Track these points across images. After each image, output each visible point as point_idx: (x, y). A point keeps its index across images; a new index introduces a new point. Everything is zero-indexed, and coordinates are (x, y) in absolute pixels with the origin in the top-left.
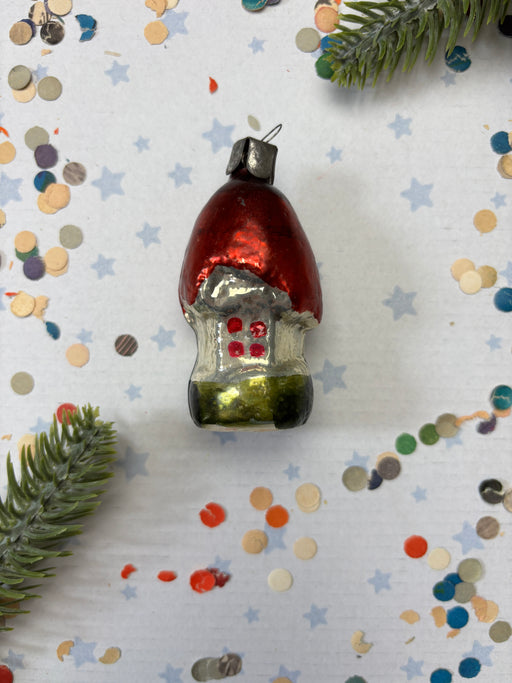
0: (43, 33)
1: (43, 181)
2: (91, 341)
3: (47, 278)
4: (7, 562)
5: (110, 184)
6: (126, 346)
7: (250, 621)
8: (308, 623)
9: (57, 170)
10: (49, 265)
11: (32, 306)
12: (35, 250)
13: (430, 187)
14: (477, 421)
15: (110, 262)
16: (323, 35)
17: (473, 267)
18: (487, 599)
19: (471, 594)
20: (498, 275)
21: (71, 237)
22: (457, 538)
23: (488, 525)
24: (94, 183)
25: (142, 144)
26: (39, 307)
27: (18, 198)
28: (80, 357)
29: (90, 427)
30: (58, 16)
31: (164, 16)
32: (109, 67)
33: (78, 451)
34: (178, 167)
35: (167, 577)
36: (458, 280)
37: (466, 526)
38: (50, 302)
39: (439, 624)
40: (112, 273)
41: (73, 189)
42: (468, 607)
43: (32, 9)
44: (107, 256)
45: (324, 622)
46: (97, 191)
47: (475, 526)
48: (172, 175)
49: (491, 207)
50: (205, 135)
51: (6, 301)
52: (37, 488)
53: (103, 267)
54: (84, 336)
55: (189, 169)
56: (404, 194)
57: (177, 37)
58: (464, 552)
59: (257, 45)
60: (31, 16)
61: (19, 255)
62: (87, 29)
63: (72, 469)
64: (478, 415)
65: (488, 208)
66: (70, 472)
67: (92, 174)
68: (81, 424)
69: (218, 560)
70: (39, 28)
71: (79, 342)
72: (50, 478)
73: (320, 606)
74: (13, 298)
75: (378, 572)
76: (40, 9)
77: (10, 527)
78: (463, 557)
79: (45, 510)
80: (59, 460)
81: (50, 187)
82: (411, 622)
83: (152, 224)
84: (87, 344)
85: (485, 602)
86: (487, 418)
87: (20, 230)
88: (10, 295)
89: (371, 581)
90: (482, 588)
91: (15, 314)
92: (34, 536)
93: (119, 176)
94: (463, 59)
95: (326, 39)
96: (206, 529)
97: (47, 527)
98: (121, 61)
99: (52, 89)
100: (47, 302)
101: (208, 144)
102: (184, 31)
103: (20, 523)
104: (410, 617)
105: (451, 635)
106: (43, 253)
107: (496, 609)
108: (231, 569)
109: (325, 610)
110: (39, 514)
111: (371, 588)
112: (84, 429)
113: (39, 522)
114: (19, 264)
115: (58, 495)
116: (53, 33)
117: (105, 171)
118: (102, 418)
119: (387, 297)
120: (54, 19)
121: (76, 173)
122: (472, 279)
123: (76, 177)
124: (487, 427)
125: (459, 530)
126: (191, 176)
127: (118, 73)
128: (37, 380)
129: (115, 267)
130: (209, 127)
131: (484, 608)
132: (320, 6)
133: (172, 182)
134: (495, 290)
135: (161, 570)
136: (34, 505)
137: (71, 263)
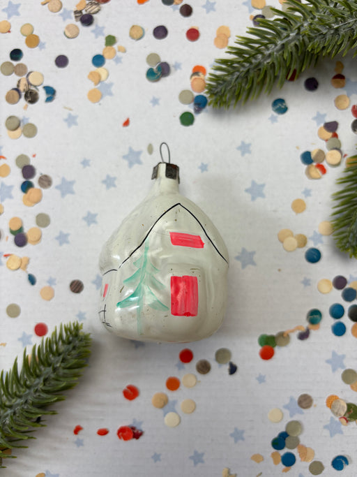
0: (26, 97)
1: (26, 187)
2: (55, 284)
3: (29, 246)
4: (17, 415)
5: (66, 188)
6: (77, 287)
7: (155, 461)
8: (192, 462)
9: (34, 180)
10: (30, 238)
11: (20, 263)
12: (21, 229)
13: (263, 186)
14: (297, 332)
15: (67, 235)
16: (196, 94)
17: (292, 235)
18: (307, 446)
19: (296, 443)
20: (308, 240)
21: (43, 220)
22: (286, 407)
23: (305, 400)
24: (57, 187)
25: (85, 163)
26: (23, 264)
27: (11, 197)
28: (48, 294)
29: (76, 335)
30: (35, 86)
31: (99, 85)
32: (66, 117)
33: (68, 350)
34: (108, 177)
35: (103, 432)
36: (282, 242)
37: (292, 399)
38: (31, 261)
39: (276, 463)
40: (68, 242)
41: (44, 191)
42: (295, 452)
43: (19, 82)
44: (65, 232)
45: (202, 462)
46: (58, 192)
47: (297, 399)
48: (104, 182)
49: (302, 197)
50: (125, 157)
51: (4, 260)
52: (40, 370)
53: (62, 238)
54: (51, 281)
55: (115, 179)
56: (247, 191)
57: (107, 98)
58: (291, 416)
59: (155, 101)
60: (18, 86)
61: (12, 232)
62: (50, 95)
63: (64, 360)
64: (298, 328)
65: (300, 198)
66: (62, 362)
67: (56, 181)
68: (71, 333)
69: (135, 422)
70: (23, 94)
71: (48, 285)
72: (49, 365)
73: (200, 451)
74: (8, 258)
75: (236, 429)
76: (24, 82)
77: (21, 393)
78: (290, 420)
79: (44, 385)
80: (56, 354)
81: (30, 190)
82: (259, 462)
83: (92, 212)
84: (53, 287)
85: (306, 448)
86: (304, 330)
87: (12, 216)
88: (6, 256)
89: (232, 435)
90: (304, 439)
91: (9, 268)
92: (36, 401)
93: (72, 183)
94: (283, 107)
95: (197, 97)
96: (127, 401)
97: (44, 395)
98: (73, 113)
99: (31, 131)
100: (28, 261)
101: (126, 162)
102: (111, 94)
103: (28, 391)
104: (258, 458)
105: (285, 471)
106: (26, 230)
107: (313, 453)
108: (143, 427)
109: (203, 454)
110: (41, 386)
111: (232, 440)
112: (73, 336)
113: (39, 392)
114: (12, 237)
115: (53, 376)
116: (32, 97)
117: (63, 180)
118: (84, 330)
119: (237, 255)
120: (32, 88)
121: (46, 181)
122: (292, 242)
123: (46, 183)
124: (304, 336)
125: (287, 402)
126: (116, 182)
127: (71, 120)
128: (22, 309)
129: (70, 238)
130: (126, 152)
131: (305, 452)
132: (194, 77)
133: (104, 186)
134: (306, 249)
135: (98, 428)
136: (37, 381)
137: (43, 237)
